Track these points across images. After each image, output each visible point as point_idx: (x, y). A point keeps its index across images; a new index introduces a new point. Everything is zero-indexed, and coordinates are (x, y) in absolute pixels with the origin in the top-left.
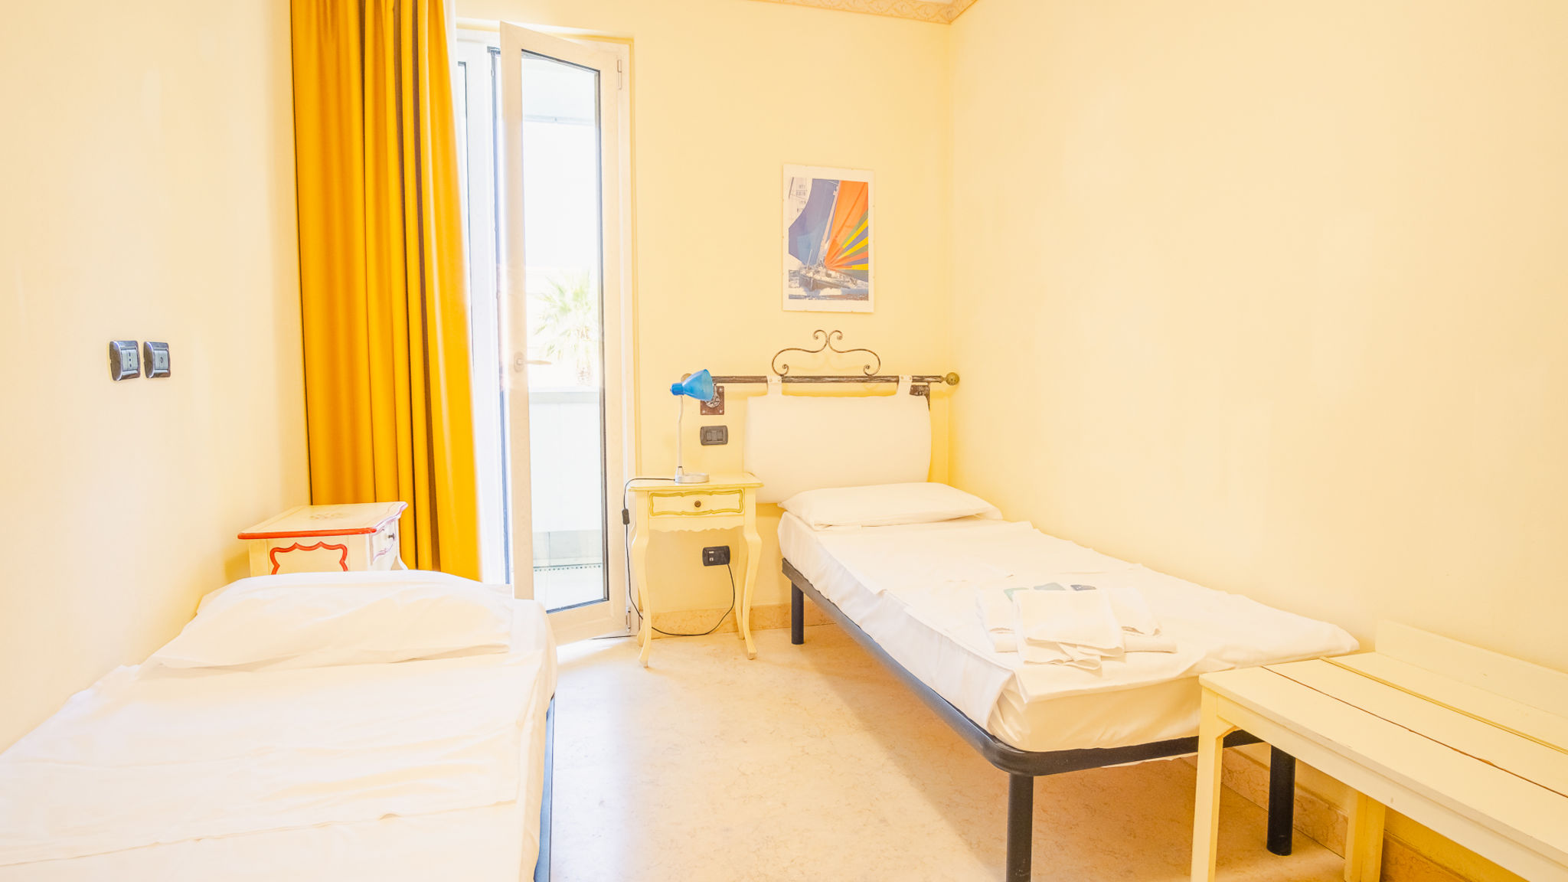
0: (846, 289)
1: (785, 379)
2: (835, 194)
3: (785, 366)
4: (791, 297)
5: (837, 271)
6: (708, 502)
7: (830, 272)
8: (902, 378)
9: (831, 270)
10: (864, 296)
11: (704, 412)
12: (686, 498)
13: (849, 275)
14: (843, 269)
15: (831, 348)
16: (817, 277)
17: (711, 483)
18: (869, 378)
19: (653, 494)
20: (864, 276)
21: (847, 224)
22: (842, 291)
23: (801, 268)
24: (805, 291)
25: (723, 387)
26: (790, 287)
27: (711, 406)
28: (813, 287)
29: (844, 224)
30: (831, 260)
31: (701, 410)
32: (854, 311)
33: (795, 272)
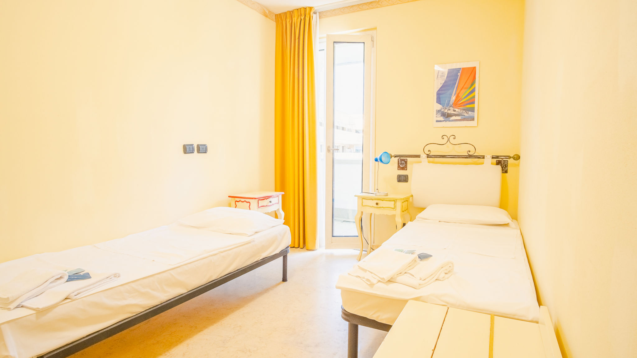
0: (463, 116)
1: (428, 156)
2: (459, 74)
3: (429, 151)
4: (437, 121)
5: (458, 109)
6: (381, 204)
7: (455, 109)
8: (486, 156)
9: (456, 108)
10: (472, 119)
11: (399, 169)
12: (374, 201)
13: (464, 110)
14: (460, 108)
15: (450, 142)
16: (449, 112)
17: (388, 197)
18: (470, 156)
19: (363, 198)
20: (472, 110)
21: (464, 87)
22: (461, 117)
23: (442, 109)
24: (443, 118)
25: (407, 159)
26: (437, 117)
27: (402, 167)
28: (447, 116)
29: (463, 87)
30: (456, 104)
31: (398, 168)
32: (467, 126)
33: (439, 111)
